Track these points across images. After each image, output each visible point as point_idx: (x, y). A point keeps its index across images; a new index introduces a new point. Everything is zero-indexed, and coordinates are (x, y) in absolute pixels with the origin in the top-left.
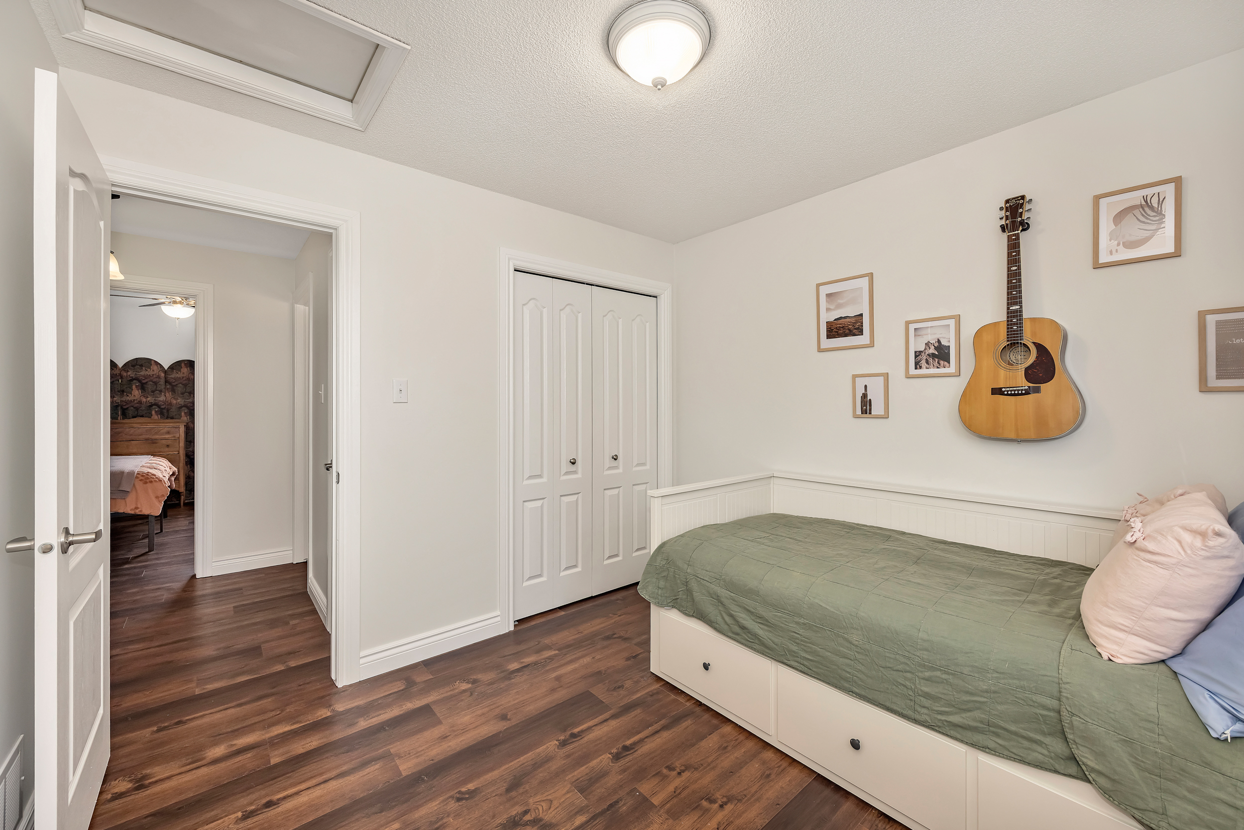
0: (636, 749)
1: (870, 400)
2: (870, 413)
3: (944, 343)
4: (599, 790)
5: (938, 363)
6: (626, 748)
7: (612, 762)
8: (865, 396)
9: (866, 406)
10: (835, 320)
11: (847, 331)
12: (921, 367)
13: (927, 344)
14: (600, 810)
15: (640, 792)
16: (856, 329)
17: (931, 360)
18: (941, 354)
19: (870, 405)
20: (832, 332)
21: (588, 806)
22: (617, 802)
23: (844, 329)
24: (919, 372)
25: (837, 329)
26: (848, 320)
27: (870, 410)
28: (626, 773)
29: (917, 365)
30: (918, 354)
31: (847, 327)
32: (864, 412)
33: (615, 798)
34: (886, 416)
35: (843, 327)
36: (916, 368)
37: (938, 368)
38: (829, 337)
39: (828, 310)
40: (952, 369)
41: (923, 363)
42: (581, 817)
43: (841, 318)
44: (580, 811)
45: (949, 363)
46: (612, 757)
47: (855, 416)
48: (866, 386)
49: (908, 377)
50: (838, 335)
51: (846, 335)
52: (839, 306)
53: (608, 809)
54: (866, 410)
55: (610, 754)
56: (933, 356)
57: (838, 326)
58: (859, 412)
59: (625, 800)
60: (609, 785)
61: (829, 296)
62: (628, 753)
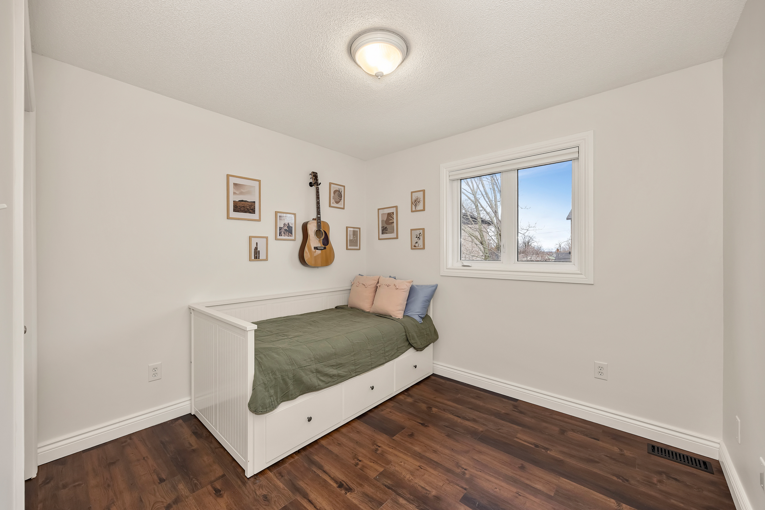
0: (341, 481)
1: (259, 251)
2: (259, 258)
3: (290, 225)
4: (379, 495)
5: (288, 234)
6: (341, 485)
7: (354, 491)
8: (256, 249)
9: (257, 255)
10: (239, 201)
11: (246, 210)
12: (282, 235)
13: (284, 224)
14: (393, 492)
15: (377, 476)
16: (251, 209)
17: (285, 232)
18: (289, 230)
19: (259, 254)
20: (237, 208)
21: (392, 499)
22: (386, 486)
23: (245, 208)
24: (281, 237)
25: (240, 207)
26: (247, 203)
27: (259, 257)
28: (363, 484)
29: (280, 234)
30: (280, 229)
31: (246, 207)
32: (256, 258)
33: (383, 487)
34: (266, 260)
35: (244, 207)
36: (280, 236)
37: (288, 236)
38: (234, 211)
39: (234, 193)
40: (293, 238)
41: (283, 234)
42: (400, 501)
43: (242, 201)
44: (397, 502)
45: (292, 234)
46: (349, 493)
47: (250, 260)
48: (257, 243)
49: (276, 239)
50: (241, 210)
51: (246, 212)
52: (242, 193)
53: (392, 489)
54: (257, 257)
55: (346, 493)
56: (286, 230)
57: (241, 205)
58: (253, 258)
59: (383, 482)
60: (373, 491)
61: (235, 185)
62: (345, 484)
